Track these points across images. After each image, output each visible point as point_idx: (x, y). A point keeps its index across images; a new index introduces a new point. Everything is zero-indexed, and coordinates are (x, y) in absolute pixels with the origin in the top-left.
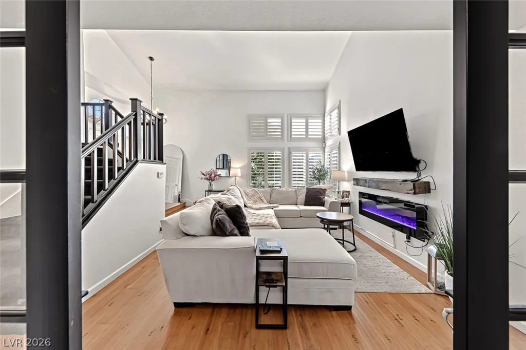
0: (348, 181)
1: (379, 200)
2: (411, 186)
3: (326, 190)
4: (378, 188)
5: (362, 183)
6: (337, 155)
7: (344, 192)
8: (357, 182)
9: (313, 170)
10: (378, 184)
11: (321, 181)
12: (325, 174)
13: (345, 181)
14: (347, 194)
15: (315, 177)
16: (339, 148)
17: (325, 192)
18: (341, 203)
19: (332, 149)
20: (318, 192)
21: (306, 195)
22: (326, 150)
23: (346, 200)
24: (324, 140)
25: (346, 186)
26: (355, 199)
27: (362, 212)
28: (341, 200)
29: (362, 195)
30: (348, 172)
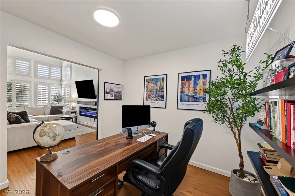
0: (75, 102)
1: (87, 109)
2: (94, 103)
3: (63, 106)
4: (86, 104)
5: (80, 103)
6: (69, 90)
7: (73, 107)
8: (79, 102)
9: (54, 96)
10: (86, 103)
11: (59, 102)
12: (62, 99)
13: (73, 102)
14: (74, 108)
15: (55, 101)
16: (71, 87)
17: (63, 108)
18: (71, 112)
19: (66, 86)
20: (58, 107)
21: (51, 110)
22: (62, 86)
23: (74, 111)
24: (61, 81)
25: (74, 104)
26: (78, 110)
27: (80, 115)
28: (71, 111)
29: (81, 108)
30: (75, 98)
